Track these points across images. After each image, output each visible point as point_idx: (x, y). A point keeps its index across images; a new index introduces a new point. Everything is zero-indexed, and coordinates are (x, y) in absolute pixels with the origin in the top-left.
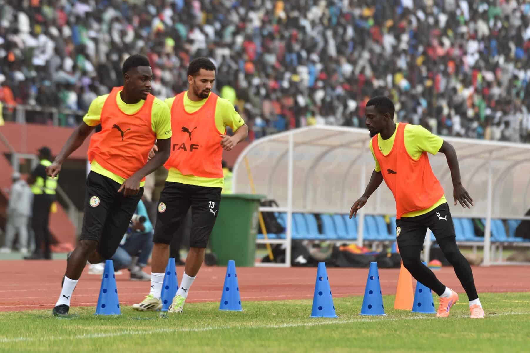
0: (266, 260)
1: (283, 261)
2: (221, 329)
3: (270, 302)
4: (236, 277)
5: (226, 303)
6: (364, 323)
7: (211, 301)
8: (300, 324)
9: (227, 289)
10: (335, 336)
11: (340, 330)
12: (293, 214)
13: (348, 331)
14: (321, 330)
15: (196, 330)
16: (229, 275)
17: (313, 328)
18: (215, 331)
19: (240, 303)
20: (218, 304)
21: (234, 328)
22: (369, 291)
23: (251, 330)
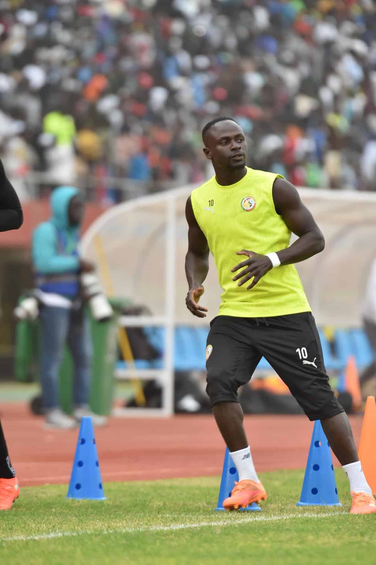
0: (132, 404)
1: (159, 405)
2: (75, 534)
3: (148, 483)
4: (94, 443)
5: (78, 487)
6: (307, 521)
7: (51, 483)
8: (204, 524)
9: (80, 464)
10: (264, 545)
11: (271, 534)
12: (178, 329)
13: (284, 536)
14: (240, 535)
15: (36, 538)
16: (83, 442)
17: (227, 531)
18: (68, 540)
19: (100, 486)
20: (65, 488)
21: (99, 534)
22: (312, 465)
23: (126, 536)
